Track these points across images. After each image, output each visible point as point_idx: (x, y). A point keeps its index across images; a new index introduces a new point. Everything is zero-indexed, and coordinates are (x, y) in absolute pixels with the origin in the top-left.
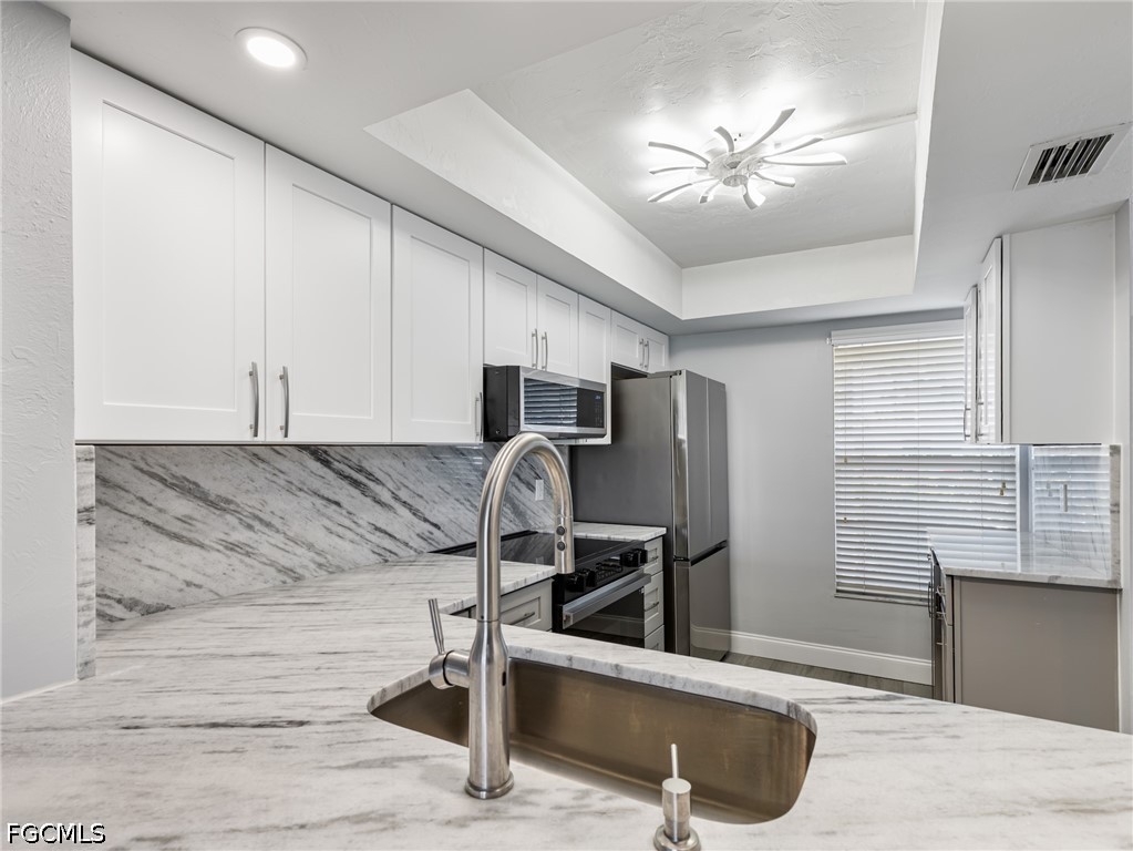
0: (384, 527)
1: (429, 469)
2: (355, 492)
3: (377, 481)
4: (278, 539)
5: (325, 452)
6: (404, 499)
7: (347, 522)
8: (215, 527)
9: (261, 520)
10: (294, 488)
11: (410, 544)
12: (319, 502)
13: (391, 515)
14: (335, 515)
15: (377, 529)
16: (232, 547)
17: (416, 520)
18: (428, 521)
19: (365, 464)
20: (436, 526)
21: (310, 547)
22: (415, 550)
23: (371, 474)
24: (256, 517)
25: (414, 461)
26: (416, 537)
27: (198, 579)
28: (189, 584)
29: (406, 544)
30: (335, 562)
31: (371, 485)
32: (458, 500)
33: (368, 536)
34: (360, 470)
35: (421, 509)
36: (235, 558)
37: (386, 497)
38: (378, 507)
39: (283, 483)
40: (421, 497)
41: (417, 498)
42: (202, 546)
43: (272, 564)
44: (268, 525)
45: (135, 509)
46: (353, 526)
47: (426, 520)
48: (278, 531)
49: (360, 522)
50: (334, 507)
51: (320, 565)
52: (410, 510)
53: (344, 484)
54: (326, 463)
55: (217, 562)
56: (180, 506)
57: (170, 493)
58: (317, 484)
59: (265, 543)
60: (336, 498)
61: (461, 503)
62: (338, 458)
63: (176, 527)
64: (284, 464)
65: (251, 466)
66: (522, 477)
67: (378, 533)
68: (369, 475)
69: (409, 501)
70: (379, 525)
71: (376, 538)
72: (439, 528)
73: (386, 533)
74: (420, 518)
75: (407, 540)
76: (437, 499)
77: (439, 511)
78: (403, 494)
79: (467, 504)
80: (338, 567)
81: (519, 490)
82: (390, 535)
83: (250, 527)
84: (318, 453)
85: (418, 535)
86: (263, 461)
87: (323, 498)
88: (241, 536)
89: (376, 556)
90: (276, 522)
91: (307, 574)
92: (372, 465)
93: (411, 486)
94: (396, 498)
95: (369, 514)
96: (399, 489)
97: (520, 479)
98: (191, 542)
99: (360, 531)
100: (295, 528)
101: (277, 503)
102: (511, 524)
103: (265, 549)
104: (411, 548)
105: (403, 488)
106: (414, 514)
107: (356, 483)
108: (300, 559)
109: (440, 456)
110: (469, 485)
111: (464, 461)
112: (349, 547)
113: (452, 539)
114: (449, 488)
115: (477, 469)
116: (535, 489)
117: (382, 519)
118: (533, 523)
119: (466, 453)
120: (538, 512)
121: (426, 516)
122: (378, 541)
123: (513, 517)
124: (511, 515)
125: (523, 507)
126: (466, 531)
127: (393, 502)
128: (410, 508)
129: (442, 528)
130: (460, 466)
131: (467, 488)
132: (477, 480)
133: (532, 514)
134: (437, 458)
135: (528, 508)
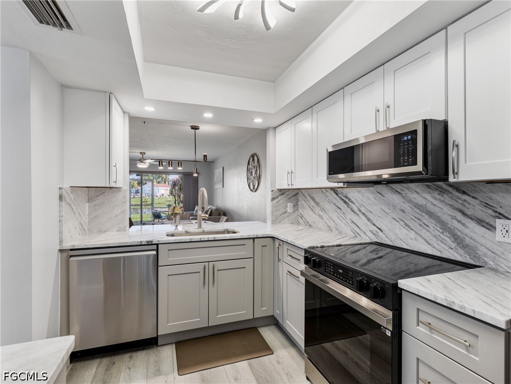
0: (355, 222)
1: (375, 199)
2: (345, 206)
3: (352, 202)
4: (327, 216)
5: (337, 190)
6: (363, 212)
7: (343, 216)
8: (317, 210)
10: (330, 202)
11: (367, 234)
12: (336, 207)
13: (358, 218)
14: (339, 213)
15: (353, 222)
16: (320, 216)
17: (369, 223)
18: (376, 226)
19: (348, 195)
20: (380, 229)
21: (334, 221)
22: (369, 238)
24: (323, 209)
25: (368, 195)
26: (369, 231)
27: (315, 221)
29: (365, 233)
30: (340, 229)
31: (350, 203)
32: (394, 219)
33: (350, 224)
34: (347, 197)
35: (372, 219)
36: (320, 219)
37: (356, 209)
38: (353, 213)
39: (328, 200)
40: (372, 212)
41: (369, 213)
42: (315, 213)
43: (326, 223)
44: (325, 211)
45: (308, 203)
46: (345, 218)
47: (374, 225)
48: (327, 214)
49: (348, 218)
50: (339, 210)
51: (336, 229)
53: (342, 202)
54: (337, 194)
55: (318, 219)
56: (313, 203)
57: (311, 200)
58: (335, 201)
59: (325, 217)
60: (340, 207)
61: (397, 221)
62: (340, 192)
63: (312, 208)
64: (328, 194)
65: (322, 194)
66: (469, 212)
67: (353, 224)
68: (350, 200)
69: (365, 213)
70: (353, 220)
71: (352, 225)
72: (382, 231)
73: (356, 225)
74: (371, 222)
75: (365, 231)
76: (380, 215)
77: (381, 222)
78: (363, 209)
79: (402, 223)
81: (463, 224)
82: (358, 226)
83: (322, 211)
84: (335, 191)
85: (370, 231)
88: (321, 213)
89: (353, 233)
90: (326, 211)
91: (333, 229)
92: (351, 195)
93: (366, 206)
94: (360, 211)
95: (350, 215)
96: (361, 207)
97: (464, 214)
99: (347, 220)
100: (330, 214)
101: (327, 206)
103: (325, 218)
104: (367, 236)
105: (362, 206)
106: (368, 220)
107: (345, 202)
108: (332, 224)
109: (382, 192)
110: (403, 211)
111: (399, 196)
112: (344, 225)
113: (391, 241)
114: (388, 211)
115: (410, 201)
116: (495, 228)
117: (355, 218)
118: (491, 263)
119: (400, 191)
120: (503, 254)
121: (375, 223)
122: (353, 227)
123: (454, 245)
124: (451, 243)
125: (471, 241)
126: (401, 239)
127: (358, 212)
128: (366, 217)
129: (384, 231)
130: (396, 199)
131: (402, 213)
132: (410, 209)
133: (489, 253)
134: (380, 194)
135: (482, 245)
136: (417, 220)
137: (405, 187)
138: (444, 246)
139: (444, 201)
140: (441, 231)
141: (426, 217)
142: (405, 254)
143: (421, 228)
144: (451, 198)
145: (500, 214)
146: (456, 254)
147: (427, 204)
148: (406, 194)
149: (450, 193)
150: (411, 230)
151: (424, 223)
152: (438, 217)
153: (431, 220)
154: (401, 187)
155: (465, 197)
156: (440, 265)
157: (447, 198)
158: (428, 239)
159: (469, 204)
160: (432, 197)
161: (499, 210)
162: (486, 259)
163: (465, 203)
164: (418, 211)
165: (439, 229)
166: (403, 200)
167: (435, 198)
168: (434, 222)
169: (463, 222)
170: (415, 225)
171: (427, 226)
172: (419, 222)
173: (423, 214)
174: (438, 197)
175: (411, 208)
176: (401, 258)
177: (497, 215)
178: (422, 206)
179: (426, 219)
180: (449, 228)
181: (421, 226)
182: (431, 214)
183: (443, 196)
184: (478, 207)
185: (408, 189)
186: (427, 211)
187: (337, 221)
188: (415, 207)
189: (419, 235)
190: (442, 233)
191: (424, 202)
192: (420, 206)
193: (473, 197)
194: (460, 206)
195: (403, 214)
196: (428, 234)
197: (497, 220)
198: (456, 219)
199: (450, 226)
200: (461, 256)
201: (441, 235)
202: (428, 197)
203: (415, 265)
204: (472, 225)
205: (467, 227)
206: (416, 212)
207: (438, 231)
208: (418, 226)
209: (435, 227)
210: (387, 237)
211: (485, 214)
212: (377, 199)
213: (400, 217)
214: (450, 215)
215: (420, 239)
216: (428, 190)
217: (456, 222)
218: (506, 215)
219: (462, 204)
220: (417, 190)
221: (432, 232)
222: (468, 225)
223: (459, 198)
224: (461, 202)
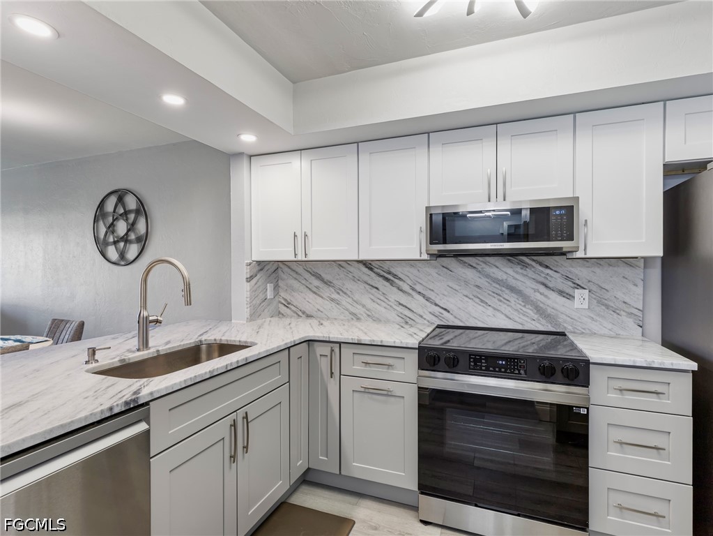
0: (405, 304)
1: (439, 274)
2: (387, 284)
3: (400, 279)
4: (349, 300)
5: (370, 264)
6: (419, 291)
7: (382, 298)
8: (326, 291)
9: (343, 291)
10: (355, 279)
11: (424, 317)
12: (368, 287)
13: (410, 298)
14: (376, 294)
15: (400, 304)
16: (332, 300)
17: (428, 304)
18: (439, 306)
19: (393, 270)
20: (445, 309)
21: (364, 306)
22: (428, 321)
23: (396, 275)
24: (341, 290)
25: (427, 269)
26: (428, 314)
27: (321, 309)
28: (319, 310)
29: (422, 317)
30: (376, 316)
31: (396, 280)
32: (467, 296)
33: (395, 307)
34: (389, 273)
35: (433, 298)
36: (333, 304)
37: (406, 288)
38: (400, 293)
39: (351, 277)
40: (433, 291)
41: (429, 291)
42: (322, 297)
43: (347, 310)
44: (345, 293)
45: (304, 282)
46: (386, 300)
47: (436, 305)
48: (349, 297)
49: (390, 299)
50: (375, 290)
51: (369, 316)
52: (424, 297)
53: (381, 279)
54: (371, 269)
55: (328, 305)
56: (316, 282)
57: (313, 278)
58: (366, 278)
59: (345, 301)
60: (376, 286)
61: (470, 298)
62: (376, 266)
63: (315, 289)
64: (351, 269)
65: (338, 269)
66: (550, 285)
67: (401, 307)
68: (395, 276)
69: (422, 292)
70: (401, 303)
71: (400, 309)
72: (449, 312)
73: (406, 307)
74: (431, 303)
75: (422, 314)
76: (446, 293)
77: (448, 301)
78: (418, 288)
79: (477, 300)
80: (378, 319)
81: (546, 296)
82: (409, 309)
83: (338, 293)
84: (367, 264)
85: (430, 313)
86: (343, 267)
87: (369, 285)
88: (335, 296)
89: (400, 318)
90: (348, 293)
91: (362, 317)
92: (397, 270)
93: (424, 284)
94: (413, 289)
95: (394, 295)
96: (415, 284)
97: (546, 286)
98: (319, 295)
99: (390, 303)
100: (357, 297)
101: (349, 285)
102: (533, 322)
103: (344, 303)
104: (425, 319)
105: (418, 284)
106: (427, 300)
107: (387, 280)
108: (359, 310)
109: (449, 267)
110: (478, 287)
111: (474, 271)
112: (384, 310)
113: (461, 321)
114: (457, 287)
115: (488, 276)
116: (574, 297)
117: (404, 299)
118: (570, 327)
119: (474, 265)
120: (580, 318)
121: (437, 303)
122: (401, 311)
123: (536, 317)
124: (533, 314)
125: (553, 310)
126: (475, 318)
127: (411, 291)
128: (424, 296)
129: (451, 312)
130: (469, 274)
131: (476, 289)
132: (487, 284)
133: (569, 319)
134: (446, 268)
135: (562, 313)
136: (495, 295)
137: (482, 261)
138: (526, 319)
139: (527, 276)
140: (523, 304)
141: (507, 291)
142: (480, 332)
143: (501, 303)
144: (534, 272)
145: (578, 285)
146: (538, 325)
147: (508, 279)
148: (482, 268)
149: (534, 267)
150: (488, 307)
151: (504, 298)
152: (520, 291)
153: (513, 294)
154: (477, 261)
155: (548, 271)
156: (522, 337)
157: (529, 272)
158: (508, 314)
159: (551, 277)
160: (514, 271)
161: (577, 282)
162: (565, 325)
163: (547, 277)
164: (498, 286)
165: (521, 302)
166: (478, 274)
167: (517, 273)
168: (516, 296)
169: (546, 293)
170: (493, 301)
171: (508, 300)
172: (499, 297)
173: (504, 289)
174: (521, 271)
175: (489, 283)
176: (475, 338)
177: (576, 286)
178: (502, 280)
179: (507, 294)
180: (532, 301)
181: (501, 301)
182: (513, 289)
183: (525, 270)
184: (559, 280)
185: (485, 263)
186: (508, 285)
187: (370, 304)
188: (494, 282)
189: (498, 310)
190: (525, 306)
191: (505, 277)
192: (499, 280)
193: (555, 271)
194: (542, 280)
195: (479, 290)
196: (509, 309)
197: (576, 290)
198: (539, 292)
199: (532, 299)
200: (543, 325)
201: (524, 309)
202: (510, 271)
203: (494, 342)
204: (554, 296)
205: (549, 298)
206: (495, 287)
207: (520, 304)
208: (497, 301)
209: (517, 301)
210: (455, 317)
211: (567, 286)
212: (442, 274)
213: (475, 293)
214: (533, 289)
215: (498, 314)
216: (510, 264)
217: (538, 294)
218: (582, 285)
219: (545, 277)
220: (497, 264)
221: (514, 306)
222: (550, 296)
223: (542, 272)
224: (544, 275)
